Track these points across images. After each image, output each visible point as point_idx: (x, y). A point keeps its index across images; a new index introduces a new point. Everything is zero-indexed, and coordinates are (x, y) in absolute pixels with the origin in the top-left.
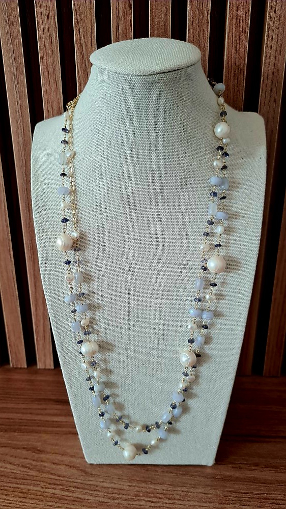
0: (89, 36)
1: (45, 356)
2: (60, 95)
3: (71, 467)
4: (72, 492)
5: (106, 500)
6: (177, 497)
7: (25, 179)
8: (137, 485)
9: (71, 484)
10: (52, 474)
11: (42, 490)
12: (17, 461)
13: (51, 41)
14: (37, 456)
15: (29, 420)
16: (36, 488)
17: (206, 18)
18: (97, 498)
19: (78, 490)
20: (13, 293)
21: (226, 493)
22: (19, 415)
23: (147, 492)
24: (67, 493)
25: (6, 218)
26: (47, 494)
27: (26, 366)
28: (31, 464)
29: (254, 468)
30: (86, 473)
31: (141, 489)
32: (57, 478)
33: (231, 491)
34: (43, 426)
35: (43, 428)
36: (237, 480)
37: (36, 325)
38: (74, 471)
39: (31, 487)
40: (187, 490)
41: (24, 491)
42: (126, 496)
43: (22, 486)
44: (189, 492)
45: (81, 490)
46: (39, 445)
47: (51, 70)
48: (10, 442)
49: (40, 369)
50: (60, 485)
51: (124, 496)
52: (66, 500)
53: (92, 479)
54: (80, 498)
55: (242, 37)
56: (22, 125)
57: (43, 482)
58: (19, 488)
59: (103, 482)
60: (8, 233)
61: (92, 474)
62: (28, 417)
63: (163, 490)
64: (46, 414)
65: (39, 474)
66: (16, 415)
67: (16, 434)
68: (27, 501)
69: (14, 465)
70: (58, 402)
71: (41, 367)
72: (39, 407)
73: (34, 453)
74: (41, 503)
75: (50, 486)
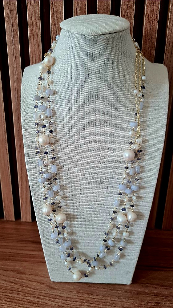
0: (59, 14)
1: (26, 213)
2: (40, 50)
3: (41, 283)
4: (42, 299)
5: (63, 305)
6: (108, 304)
7: (17, 103)
8: (82, 296)
9: (41, 294)
10: (29, 287)
11: (22, 297)
12: (7, 279)
13: (35, 16)
14: (19, 275)
15: (15, 253)
16: (18, 296)
17: (133, 4)
18: (57, 304)
19: (45, 298)
20: (8, 174)
21: (138, 302)
22: (9, 250)
23: (89, 300)
24: (38, 300)
25: (4, 127)
26: (25, 300)
27: (14, 220)
28: (16, 281)
29: (156, 286)
30: (50, 287)
31: (85, 298)
32: (32, 290)
33: (142, 301)
34: (24, 257)
35: (24, 259)
36: (146, 294)
37: (21, 194)
38: (43, 286)
39: (15, 296)
40: (113, 299)
41: (11, 298)
42: (76, 303)
43: (10, 295)
44: (115, 301)
45: (46, 298)
46: (21, 269)
47: (35, 35)
49: (23, 222)
50: (34, 294)
51: (74, 303)
52: (37, 304)
53: (54, 291)
54: (46, 303)
55: (155, 17)
56: (16, 69)
58: (8, 296)
59: (61, 293)
60: (5, 136)
61: (54, 288)
62: (15, 251)
63: (99, 299)
64: (26, 250)
65: (20, 287)
66: (7, 250)
67: (7, 262)
68: (12, 304)
69: (5, 281)
70: (34, 242)
71: (23, 221)
72: (22, 245)
73: (17, 274)
74: (22, 305)
75: (27, 295)
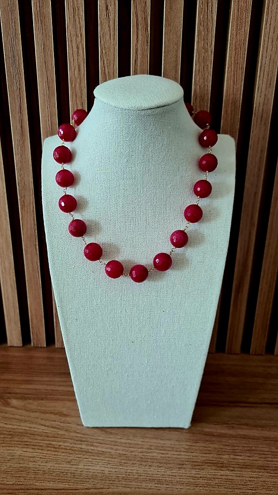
4: (96, 447)
9: (95, 441)
11: (71, 446)
12: (47, 423)
13: (79, 70)
15: (53, 390)
17: (210, 56)
19: (101, 445)
22: (45, 386)
23: (158, 446)
26: (75, 448)
27: (45, 346)
28: (59, 425)
30: (106, 432)
33: (226, 445)
36: (231, 436)
39: (61, 444)
40: (190, 444)
41: (56, 446)
43: (54, 443)
46: (64, 410)
47: (79, 94)
48: (39, 408)
49: (58, 348)
50: (85, 441)
52: (92, 453)
53: (111, 437)
54: (103, 452)
55: (240, 72)
57: (71, 439)
59: (121, 439)
60: (35, 230)
61: (111, 433)
63: (171, 444)
65: (66, 433)
68: (59, 454)
69: (45, 426)
72: (61, 380)
73: (60, 417)
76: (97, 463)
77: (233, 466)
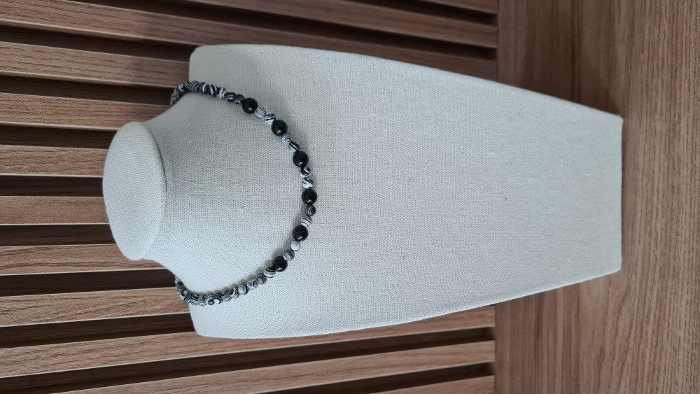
3: (619, 313)
9: (641, 312)
10: (629, 336)
11: (649, 347)
13: (90, 351)
19: (647, 304)
21: (643, 129)
22: (557, 380)
24: (652, 317)
26: (654, 341)
27: (492, 377)
28: (618, 362)
30: (626, 294)
31: (643, 229)
32: (633, 330)
34: (570, 350)
35: (573, 351)
37: (442, 364)
38: (624, 309)
39: (647, 361)
40: (641, 175)
41: (651, 369)
42: (652, 245)
43: (646, 372)
46: (594, 354)
47: (128, 350)
48: (592, 390)
49: (496, 358)
51: (652, 248)
52: (659, 317)
53: (633, 288)
54: (657, 300)
57: (639, 347)
58: (648, 376)
59: (636, 274)
62: (559, 370)
63: (642, 202)
64: (555, 347)
65: (630, 352)
66: (557, 386)
67: (582, 384)
68: (663, 365)
69: (620, 383)
70: (538, 334)
72: (545, 356)
73: (605, 360)
74: (665, 347)
75: (644, 338)
76: (676, 311)
77: (672, 116)
